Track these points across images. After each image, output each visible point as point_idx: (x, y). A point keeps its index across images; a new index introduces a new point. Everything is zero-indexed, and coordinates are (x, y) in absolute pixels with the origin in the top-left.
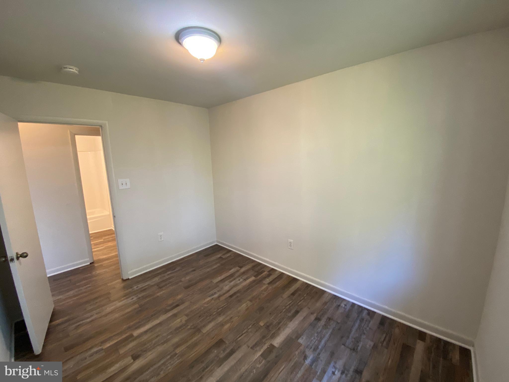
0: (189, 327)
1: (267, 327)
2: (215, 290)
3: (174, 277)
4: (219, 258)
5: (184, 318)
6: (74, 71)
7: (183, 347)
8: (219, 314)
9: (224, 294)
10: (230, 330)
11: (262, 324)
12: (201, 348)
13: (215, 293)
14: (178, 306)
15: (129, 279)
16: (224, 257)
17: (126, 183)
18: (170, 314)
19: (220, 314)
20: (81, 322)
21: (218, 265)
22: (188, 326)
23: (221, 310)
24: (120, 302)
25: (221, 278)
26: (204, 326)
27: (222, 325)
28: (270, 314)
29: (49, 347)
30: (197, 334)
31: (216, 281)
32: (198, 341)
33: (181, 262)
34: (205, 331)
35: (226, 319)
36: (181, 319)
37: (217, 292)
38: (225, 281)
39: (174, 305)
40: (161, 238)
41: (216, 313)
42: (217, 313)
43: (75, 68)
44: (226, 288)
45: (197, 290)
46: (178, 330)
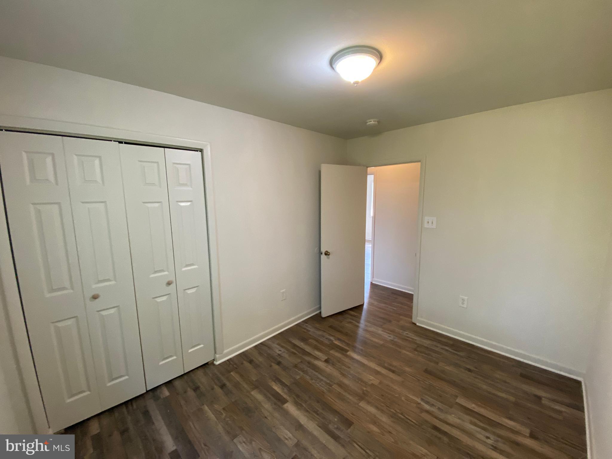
0: (365, 389)
2: (439, 405)
3: (440, 355)
4: (536, 396)
5: (376, 382)
6: (372, 122)
7: (338, 389)
8: (393, 416)
9: (436, 418)
12: (339, 405)
13: (432, 405)
14: (393, 372)
15: (416, 324)
16: (544, 401)
17: (432, 222)
18: (378, 369)
20: (354, 322)
21: (512, 399)
22: (366, 387)
23: (400, 418)
24: (383, 331)
25: (474, 408)
26: (369, 403)
29: (331, 320)
30: (357, 398)
31: (461, 401)
32: (348, 400)
33: (479, 352)
34: (362, 404)
36: (374, 379)
37: (437, 407)
38: (467, 414)
39: (393, 369)
40: (463, 303)
41: (395, 412)
43: (372, 120)
44: (452, 419)
45: (428, 383)
46: (360, 380)
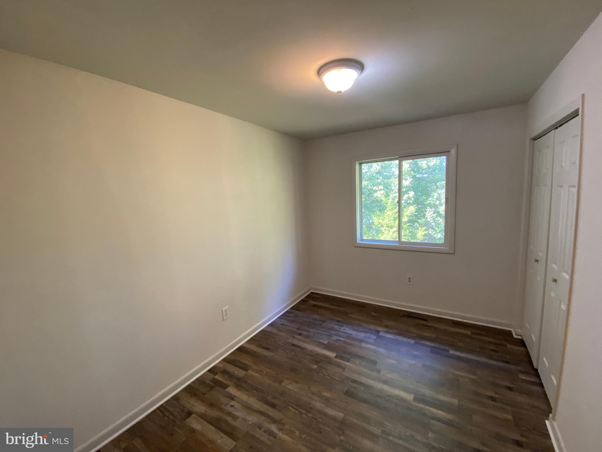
1: (317, 362)
10: (331, 390)
11: (315, 367)
19: (311, 408)
27: (326, 401)
28: (300, 362)
35: (317, 399)
42: (309, 412)
